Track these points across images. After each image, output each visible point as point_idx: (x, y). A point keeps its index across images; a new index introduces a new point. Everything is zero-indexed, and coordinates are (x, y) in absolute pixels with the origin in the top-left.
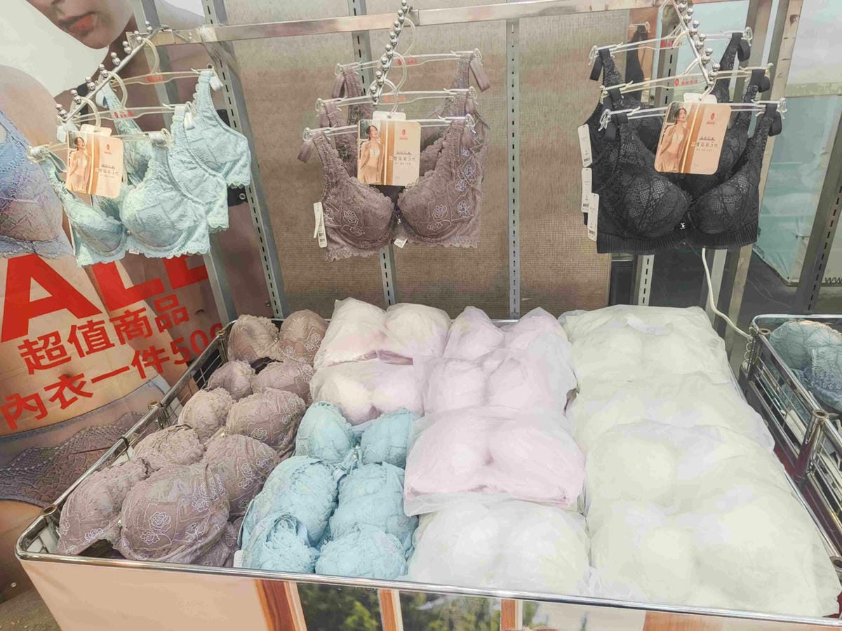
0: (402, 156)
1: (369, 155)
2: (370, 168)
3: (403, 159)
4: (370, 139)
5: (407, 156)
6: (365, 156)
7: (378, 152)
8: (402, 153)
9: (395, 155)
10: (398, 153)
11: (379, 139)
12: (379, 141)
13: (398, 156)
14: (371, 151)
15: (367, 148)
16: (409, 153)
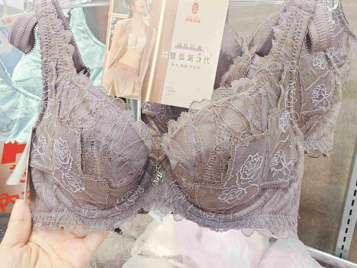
0: (187, 53)
1: (126, 43)
2: (125, 68)
3: (186, 57)
4: (131, 16)
5: (195, 53)
6: (118, 46)
7: (142, 41)
8: (185, 47)
9: (173, 50)
10: (179, 47)
11: (148, 17)
12: (147, 20)
13: (178, 51)
14: (131, 36)
15: (124, 31)
16: (199, 49)
